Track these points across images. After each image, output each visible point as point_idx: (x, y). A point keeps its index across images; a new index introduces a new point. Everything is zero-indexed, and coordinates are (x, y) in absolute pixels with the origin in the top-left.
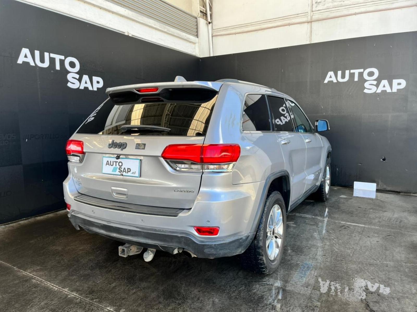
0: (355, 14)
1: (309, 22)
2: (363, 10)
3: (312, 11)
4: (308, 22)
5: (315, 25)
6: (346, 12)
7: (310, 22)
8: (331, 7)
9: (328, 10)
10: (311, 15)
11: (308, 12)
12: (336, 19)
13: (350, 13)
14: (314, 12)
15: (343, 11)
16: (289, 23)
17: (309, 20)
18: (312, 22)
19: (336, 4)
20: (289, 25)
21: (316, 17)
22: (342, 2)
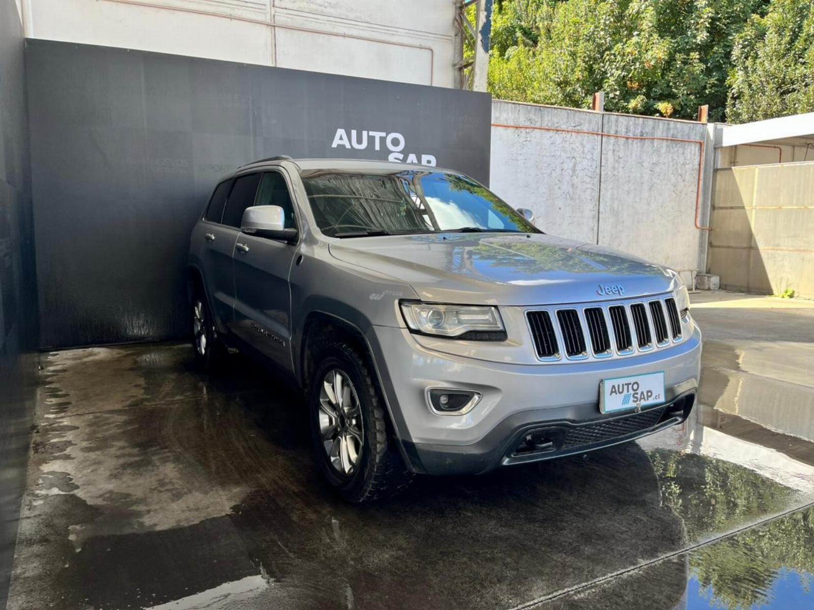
0: (344, 36)
1: (270, 25)
2: (355, 33)
3: (274, 6)
4: (268, 25)
5: (280, 32)
6: (328, 28)
7: (272, 26)
8: (306, 11)
9: (300, 14)
10: (272, 14)
11: (265, 5)
12: (316, 35)
13: (335, 31)
14: (278, 10)
15: (325, 24)
16: (231, 15)
17: (269, 21)
18: (274, 26)
19: (314, 7)
20: (231, 17)
21: (281, 19)
22: (323, 8)
